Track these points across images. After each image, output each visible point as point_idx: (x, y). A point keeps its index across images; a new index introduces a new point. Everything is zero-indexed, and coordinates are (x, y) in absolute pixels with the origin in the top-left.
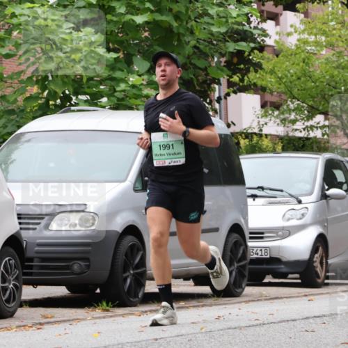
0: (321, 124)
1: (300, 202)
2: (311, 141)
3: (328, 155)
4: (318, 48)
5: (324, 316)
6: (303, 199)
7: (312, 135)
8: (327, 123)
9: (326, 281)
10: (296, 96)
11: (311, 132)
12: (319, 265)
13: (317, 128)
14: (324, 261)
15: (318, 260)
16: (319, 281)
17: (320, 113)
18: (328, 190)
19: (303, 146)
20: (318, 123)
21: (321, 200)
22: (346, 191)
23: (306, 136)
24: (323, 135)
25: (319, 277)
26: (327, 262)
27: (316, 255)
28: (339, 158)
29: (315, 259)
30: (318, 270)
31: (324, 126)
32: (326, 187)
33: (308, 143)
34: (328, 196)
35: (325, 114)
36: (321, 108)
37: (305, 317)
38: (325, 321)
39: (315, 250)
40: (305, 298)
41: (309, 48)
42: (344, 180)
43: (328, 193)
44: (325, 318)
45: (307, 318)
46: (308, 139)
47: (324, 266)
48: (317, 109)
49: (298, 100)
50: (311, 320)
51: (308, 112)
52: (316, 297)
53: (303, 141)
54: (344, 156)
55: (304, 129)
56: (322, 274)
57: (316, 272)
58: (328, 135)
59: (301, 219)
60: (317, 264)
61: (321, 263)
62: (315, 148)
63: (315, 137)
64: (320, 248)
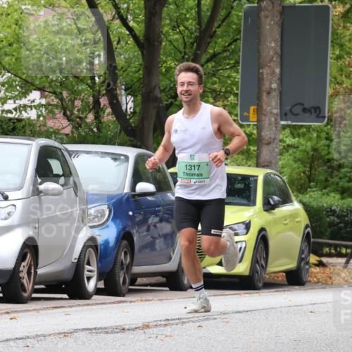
0: (37, 103)
1: (6, 198)
2: (23, 123)
3: (43, 141)
4: (35, 7)
5: (28, 338)
6: (11, 195)
7: (25, 115)
8: (43, 101)
9: (34, 295)
10: (7, 67)
11: (23, 112)
12: (26, 276)
13: (31, 107)
14: (33, 271)
15: (25, 270)
16: (25, 295)
17: (35, 90)
18: (41, 184)
19: (14, 129)
20: (33, 101)
21: (33, 196)
22: (62, 186)
23: (16, 116)
24: (39, 116)
25: (25, 290)
26: (36, 272)
27: (23, 264)
28: (57, 144)
29: (21, 269)
30: (25, 281)
31: (40, 105)
32: (39, 180)
33: (19, 125)
34: (41, 192)
35: (42, 90)
36: (37, 82)
37: (5, 338)
38: (28, 344)
39: (22, 257)
40: (7, 316)
41: (23, 7)
42: (61, 173)
43: (42, 187)
44: (29, 340)
45: (7, 340)
46: (19, 120)
47: (32, 277)
48: (32, 84)
49: (9, 72)
50: (12, 343)
51: (21, 87)
52: (20, 314)
53: (14, 123)
54: (62, 143)
55: (15, 109)
56: (29, 287)
57: (23, 285)
58: (44, 117)
59: (6, 219)
60: (24, 275)
61: (29, 273)
62: (28, 132)
63: (29, 119)
64: (29, 255)
